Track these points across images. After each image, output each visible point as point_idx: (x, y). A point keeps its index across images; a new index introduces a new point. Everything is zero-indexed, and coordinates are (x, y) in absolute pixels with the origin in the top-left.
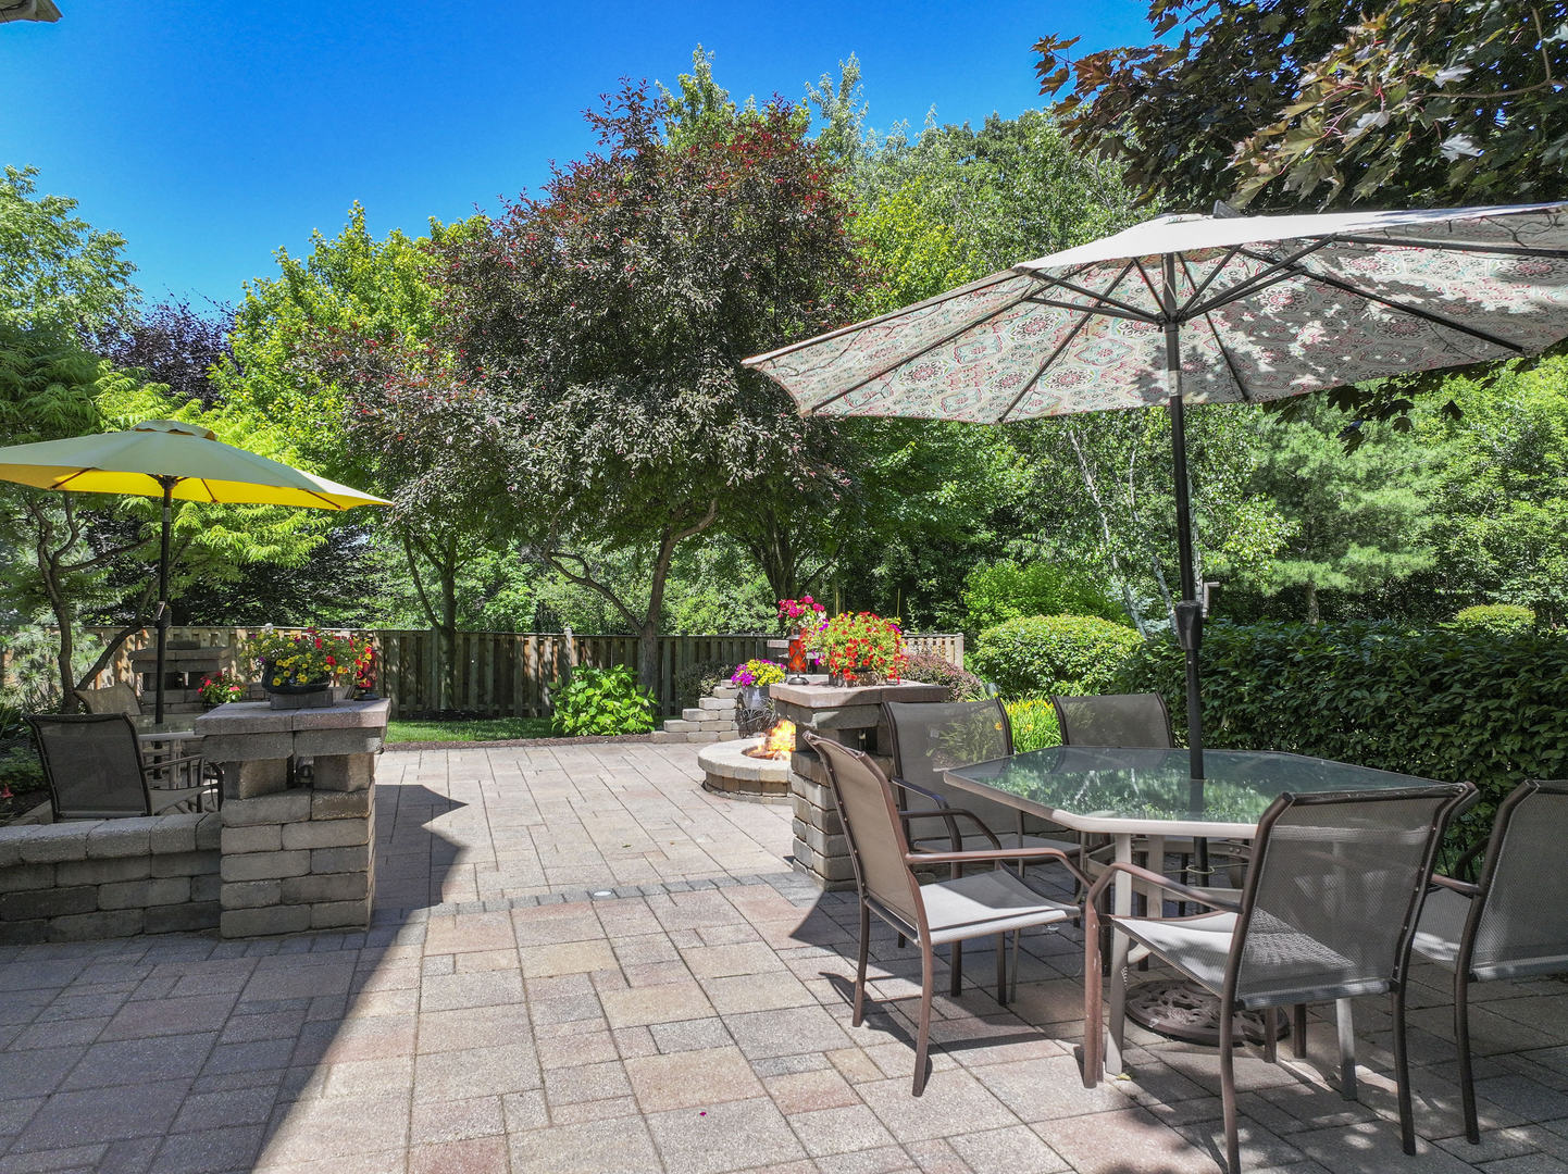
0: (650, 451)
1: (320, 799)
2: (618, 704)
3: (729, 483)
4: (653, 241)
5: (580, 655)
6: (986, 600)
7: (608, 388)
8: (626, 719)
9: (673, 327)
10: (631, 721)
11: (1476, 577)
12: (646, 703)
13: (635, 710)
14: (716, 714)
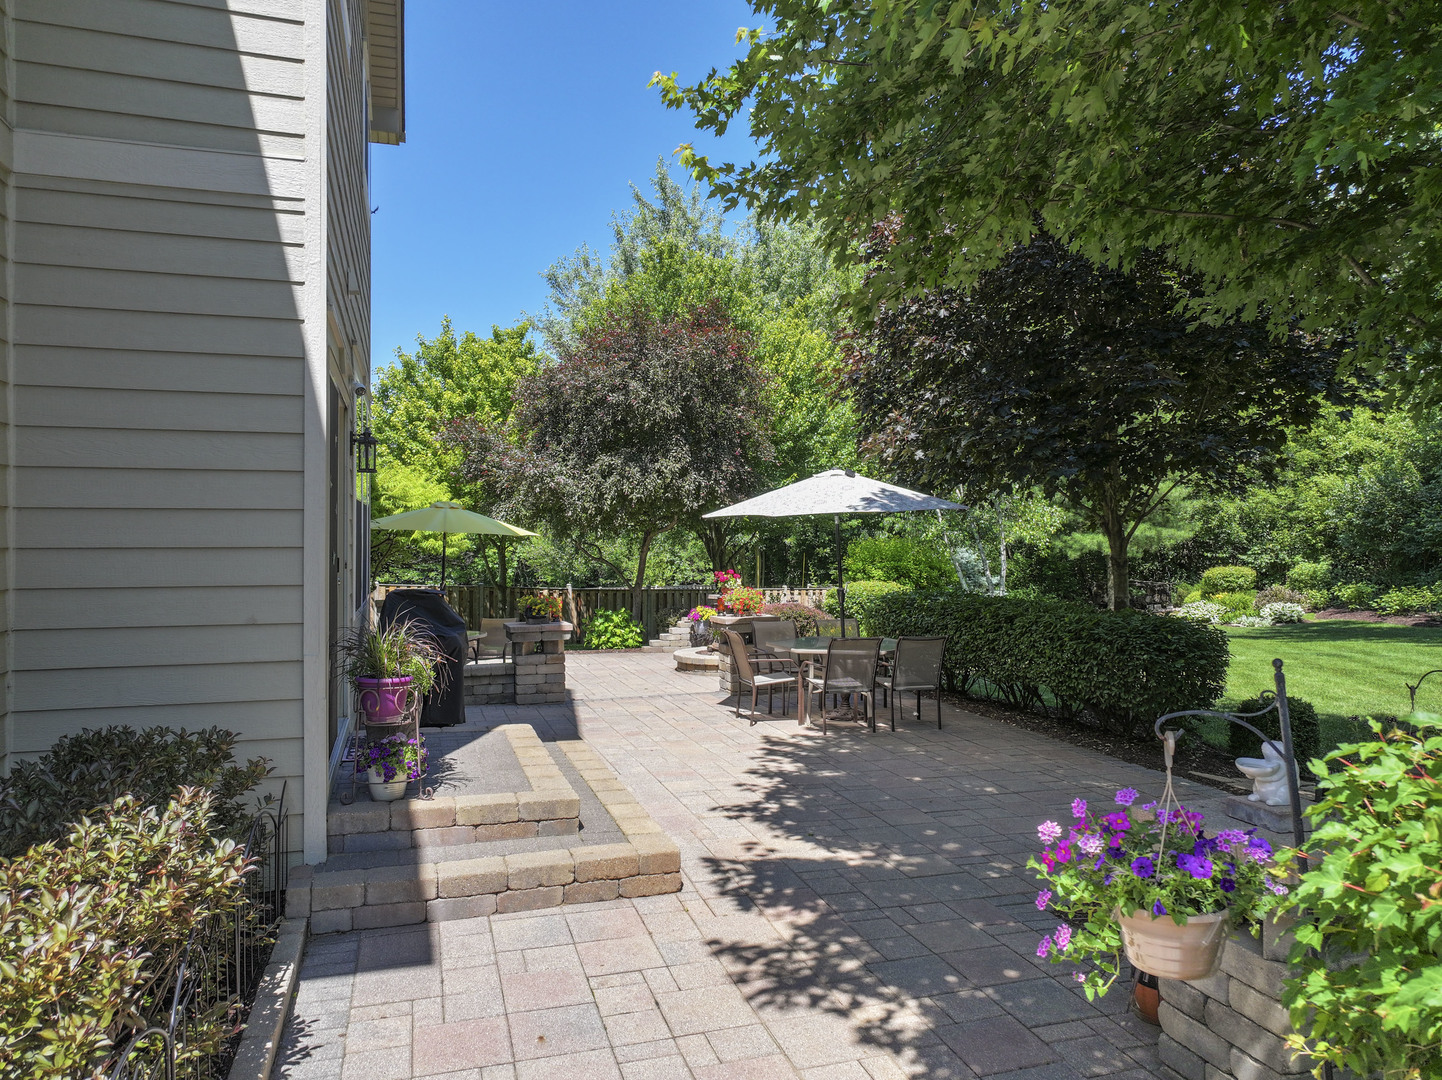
0: (643, 492)
1: (549, 656)
2: (622, 631)
4: (645, 380)
5: (577, 604)
6: (860, 564)
7: (620, 457)
8: (627, 640)
9: (655, 423)
10: (630, 641)
11: (1232, 544)
12: (638, 631)
13: (632, 634)
14: (679, 636)
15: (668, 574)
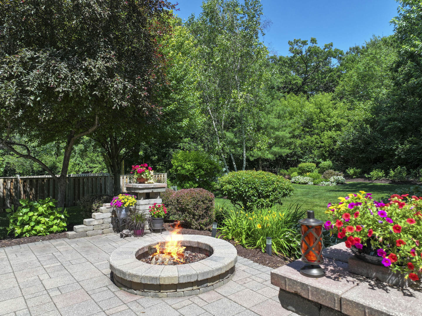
0: (70, 87)
2: (47, 220)
3: (113, 108)
7: (45, 52)
8: (52, 226)
10: (55, 227)
11: (297, 155)
12: (63, 217)
13: (57, 221)
14: (102, 221)
15: (77, 169)
